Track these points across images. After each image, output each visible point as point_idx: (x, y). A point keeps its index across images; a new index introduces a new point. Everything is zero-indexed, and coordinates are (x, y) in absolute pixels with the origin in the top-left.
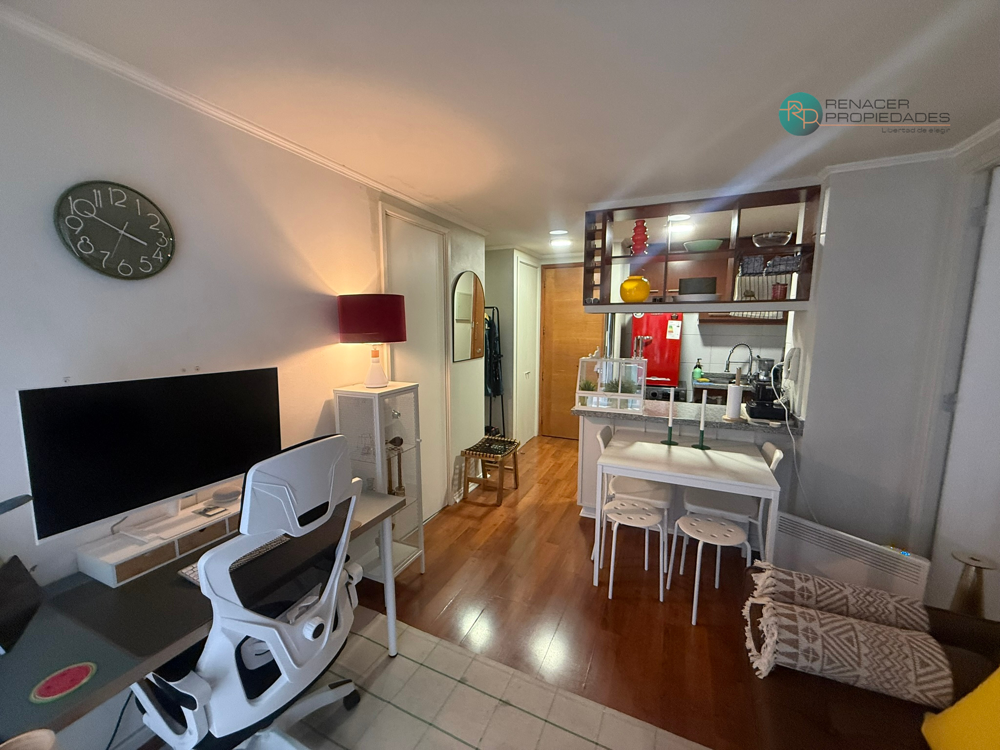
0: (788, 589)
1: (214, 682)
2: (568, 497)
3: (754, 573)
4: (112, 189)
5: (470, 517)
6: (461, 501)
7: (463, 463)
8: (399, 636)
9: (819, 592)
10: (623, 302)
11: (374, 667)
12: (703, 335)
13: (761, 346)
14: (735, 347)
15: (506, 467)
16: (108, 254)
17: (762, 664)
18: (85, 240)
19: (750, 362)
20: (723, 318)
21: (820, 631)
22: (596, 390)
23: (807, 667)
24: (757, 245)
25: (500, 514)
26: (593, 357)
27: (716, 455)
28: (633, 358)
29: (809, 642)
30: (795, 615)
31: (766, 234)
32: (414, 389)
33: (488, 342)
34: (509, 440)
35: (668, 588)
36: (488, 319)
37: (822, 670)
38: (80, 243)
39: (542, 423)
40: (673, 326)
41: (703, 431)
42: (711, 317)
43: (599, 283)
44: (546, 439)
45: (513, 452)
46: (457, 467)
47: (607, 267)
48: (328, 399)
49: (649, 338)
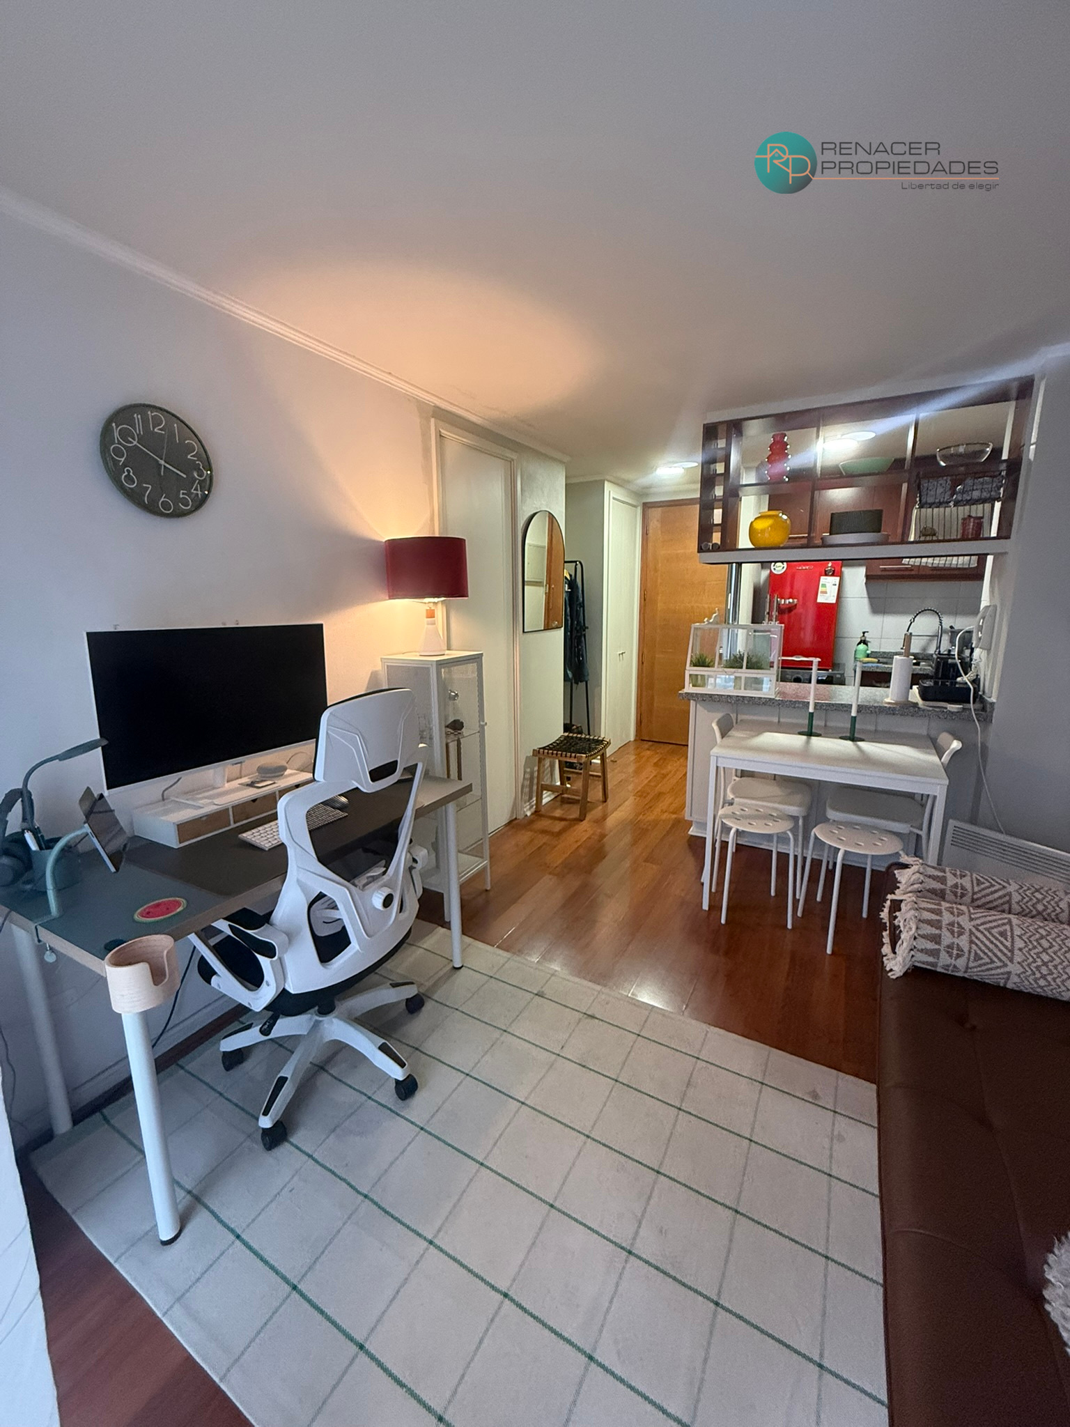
0: (937, 886)
1: (291, 936)
2: (674, 813)
3: (898, 869)
4: (152, 413)
5: (544, 832)
6: (532, 814)
7: (535, 766)
8: (463, 950)
9: (976, 889)
10: (753, 547)
11: (436, 977)
12: (871, 598)
13: (955, 612)
14: (917, 614)
15: (591, 773)
16: (150, 489)
17: (896, 964)
18: (128, 471)
19: (937, 636)
20: (901, 573)
21: (967, 925)
22: (713, 666)
23: (948, 966)
24: (943, 464)
25: (584, 830)
26: (709, 623)
27: (873, 748)
28: (765, 623)
29: (954, 937)
30: (941, 910)
31: (955, 446)
32: (477, 659)
33: (568, 609)
34: (596, 738)
35: (799, 914)
36: (568, 577)
37: (967, 967)
38: (124, 475)
39: (641, 722)
40: (827, 585)
41: (855, 717)
42: (882, 571)
43: (720, 522)
44: (647, 745)
45: (601, 752)
46: (528, 770)
47: (731, 500)
48: (375, 669)
49: (793, 602)
